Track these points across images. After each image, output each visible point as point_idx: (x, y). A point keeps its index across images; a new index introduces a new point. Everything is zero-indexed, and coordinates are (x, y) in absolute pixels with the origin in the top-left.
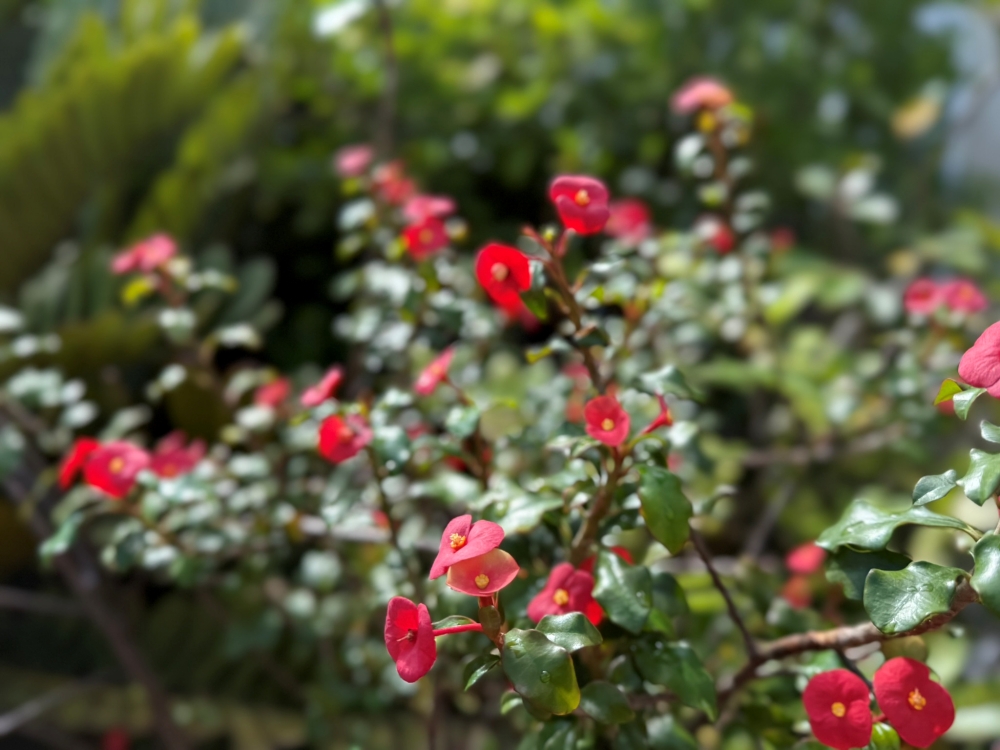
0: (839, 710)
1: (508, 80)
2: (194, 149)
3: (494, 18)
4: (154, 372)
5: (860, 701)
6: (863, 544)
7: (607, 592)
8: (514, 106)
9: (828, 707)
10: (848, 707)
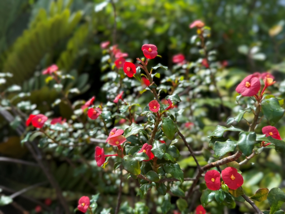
0: (213, 180)
1: (158, 23)
2: (71, 45)
3: (154, 6)
4: (53, 101)
5: (218, 178)
6: (216, 136)
7: (155, 150)
8: (159, 31)
9: (210, 179)
10: (215, 179)
